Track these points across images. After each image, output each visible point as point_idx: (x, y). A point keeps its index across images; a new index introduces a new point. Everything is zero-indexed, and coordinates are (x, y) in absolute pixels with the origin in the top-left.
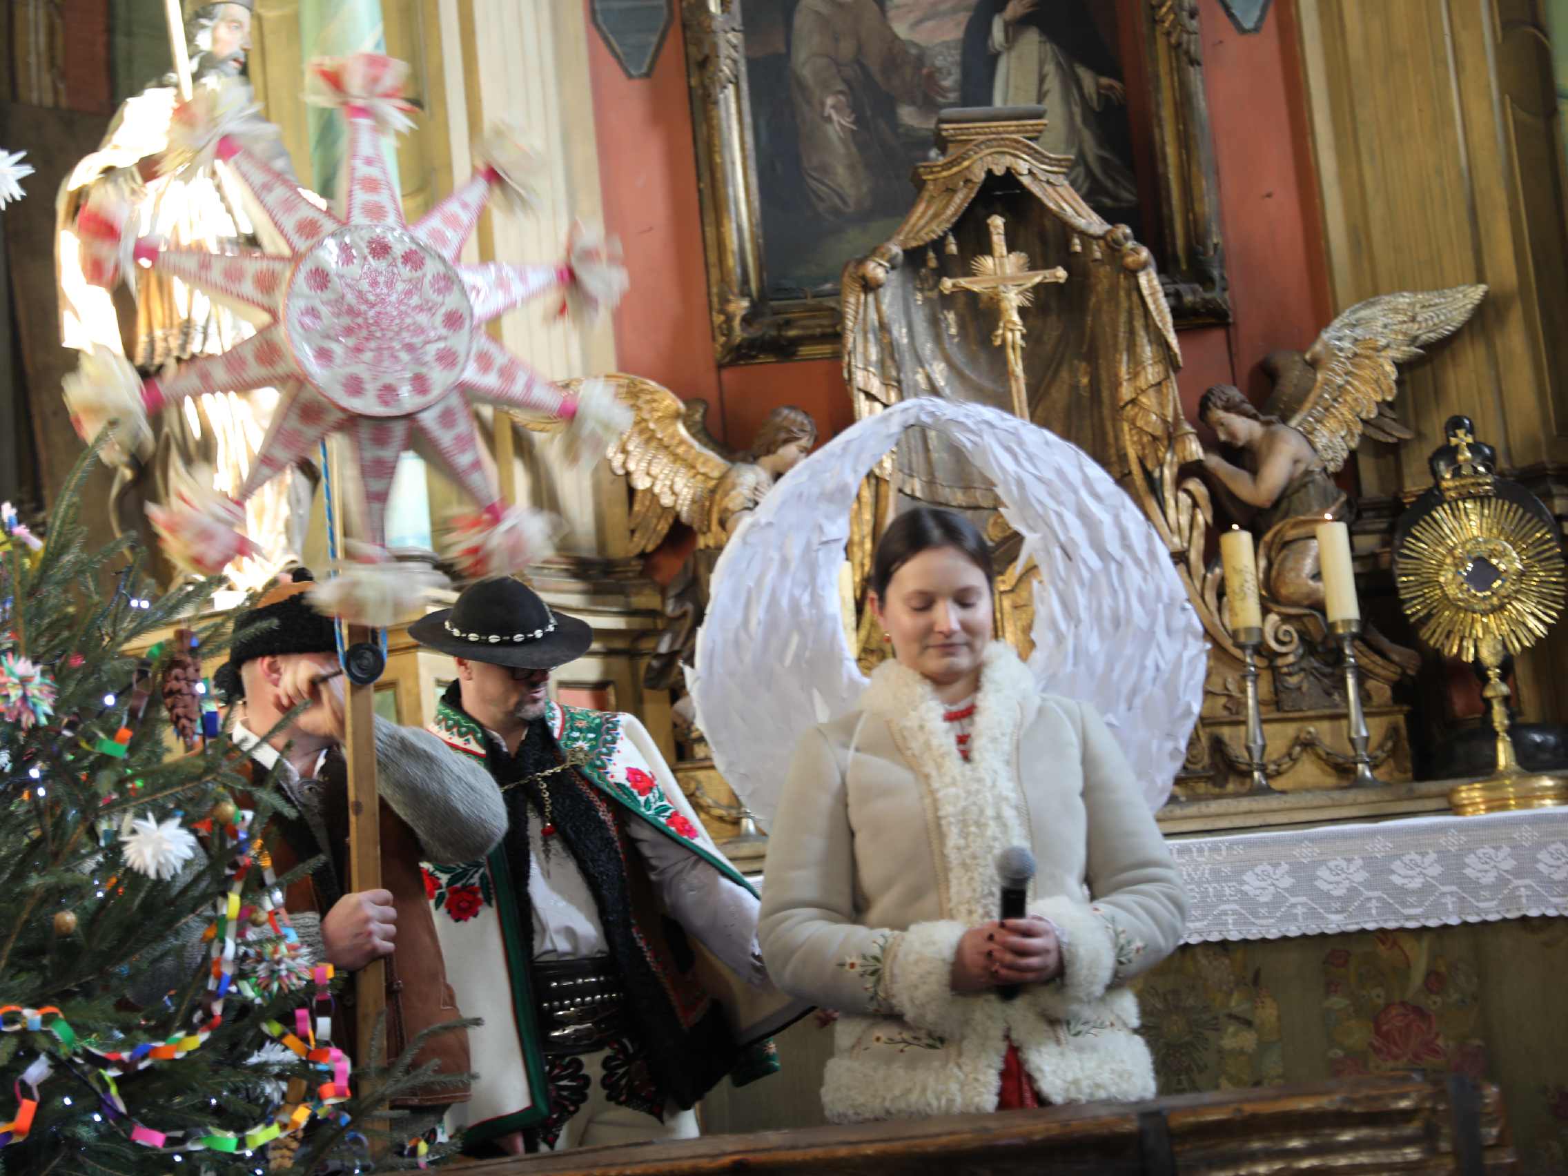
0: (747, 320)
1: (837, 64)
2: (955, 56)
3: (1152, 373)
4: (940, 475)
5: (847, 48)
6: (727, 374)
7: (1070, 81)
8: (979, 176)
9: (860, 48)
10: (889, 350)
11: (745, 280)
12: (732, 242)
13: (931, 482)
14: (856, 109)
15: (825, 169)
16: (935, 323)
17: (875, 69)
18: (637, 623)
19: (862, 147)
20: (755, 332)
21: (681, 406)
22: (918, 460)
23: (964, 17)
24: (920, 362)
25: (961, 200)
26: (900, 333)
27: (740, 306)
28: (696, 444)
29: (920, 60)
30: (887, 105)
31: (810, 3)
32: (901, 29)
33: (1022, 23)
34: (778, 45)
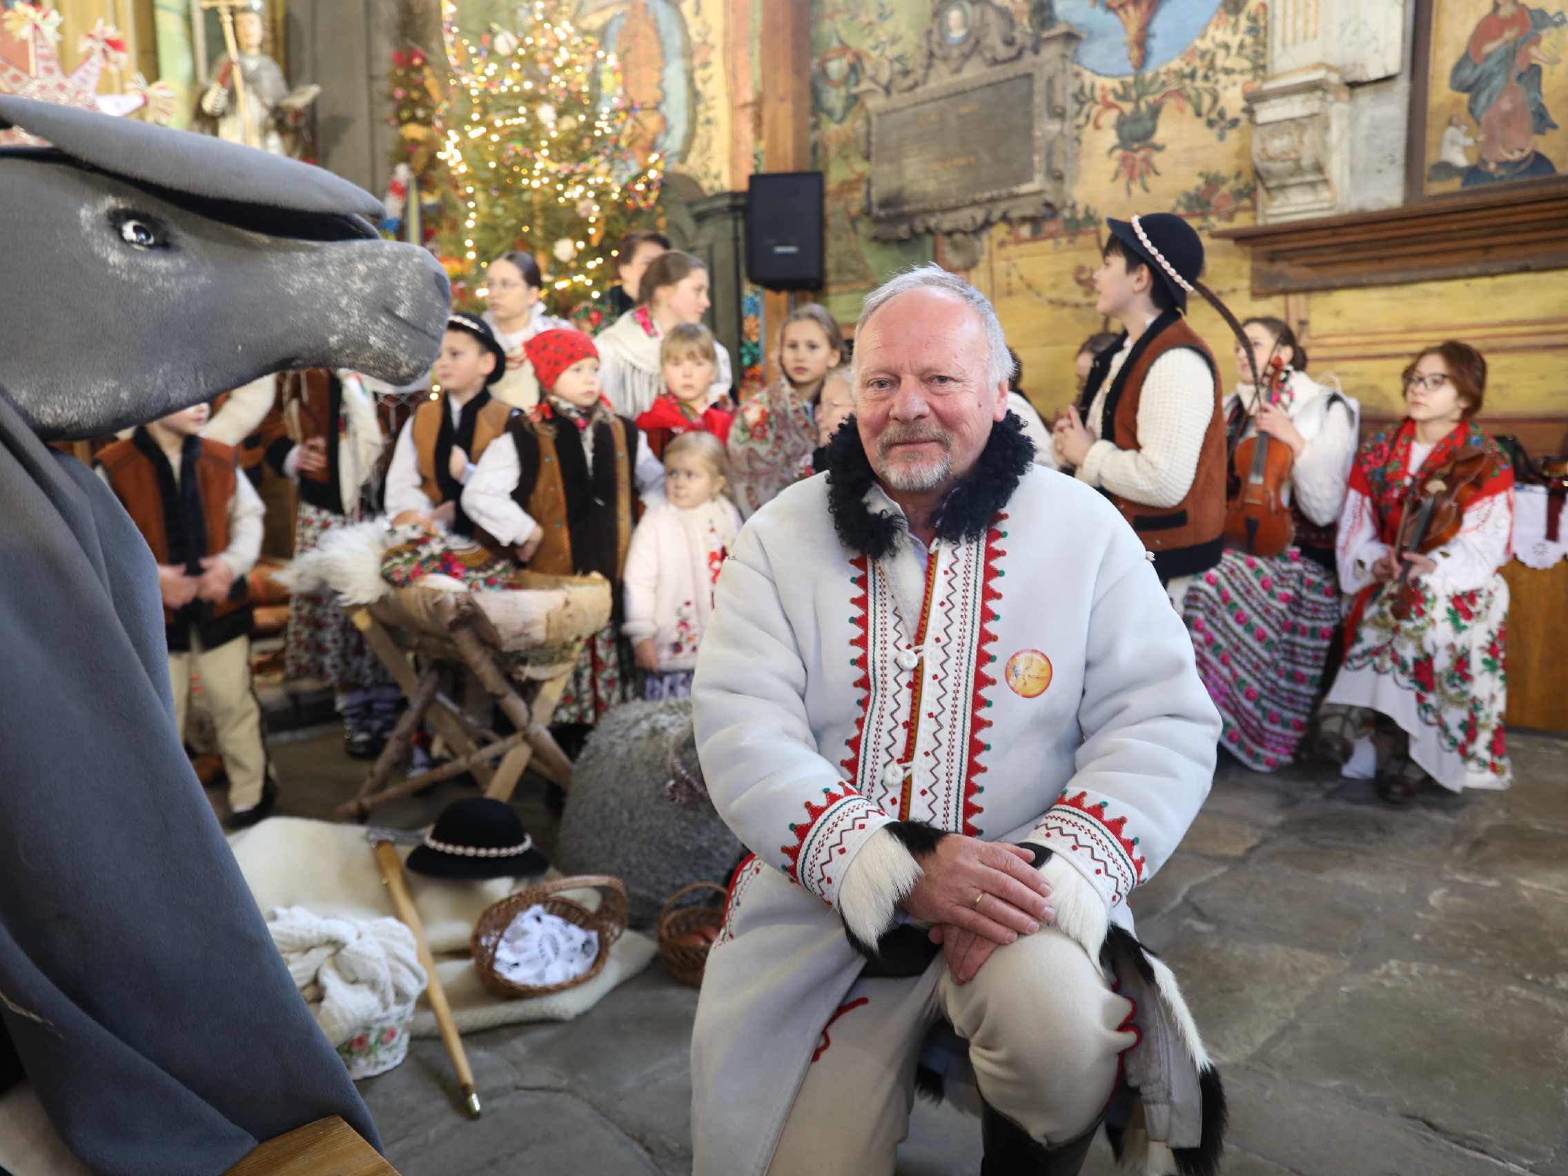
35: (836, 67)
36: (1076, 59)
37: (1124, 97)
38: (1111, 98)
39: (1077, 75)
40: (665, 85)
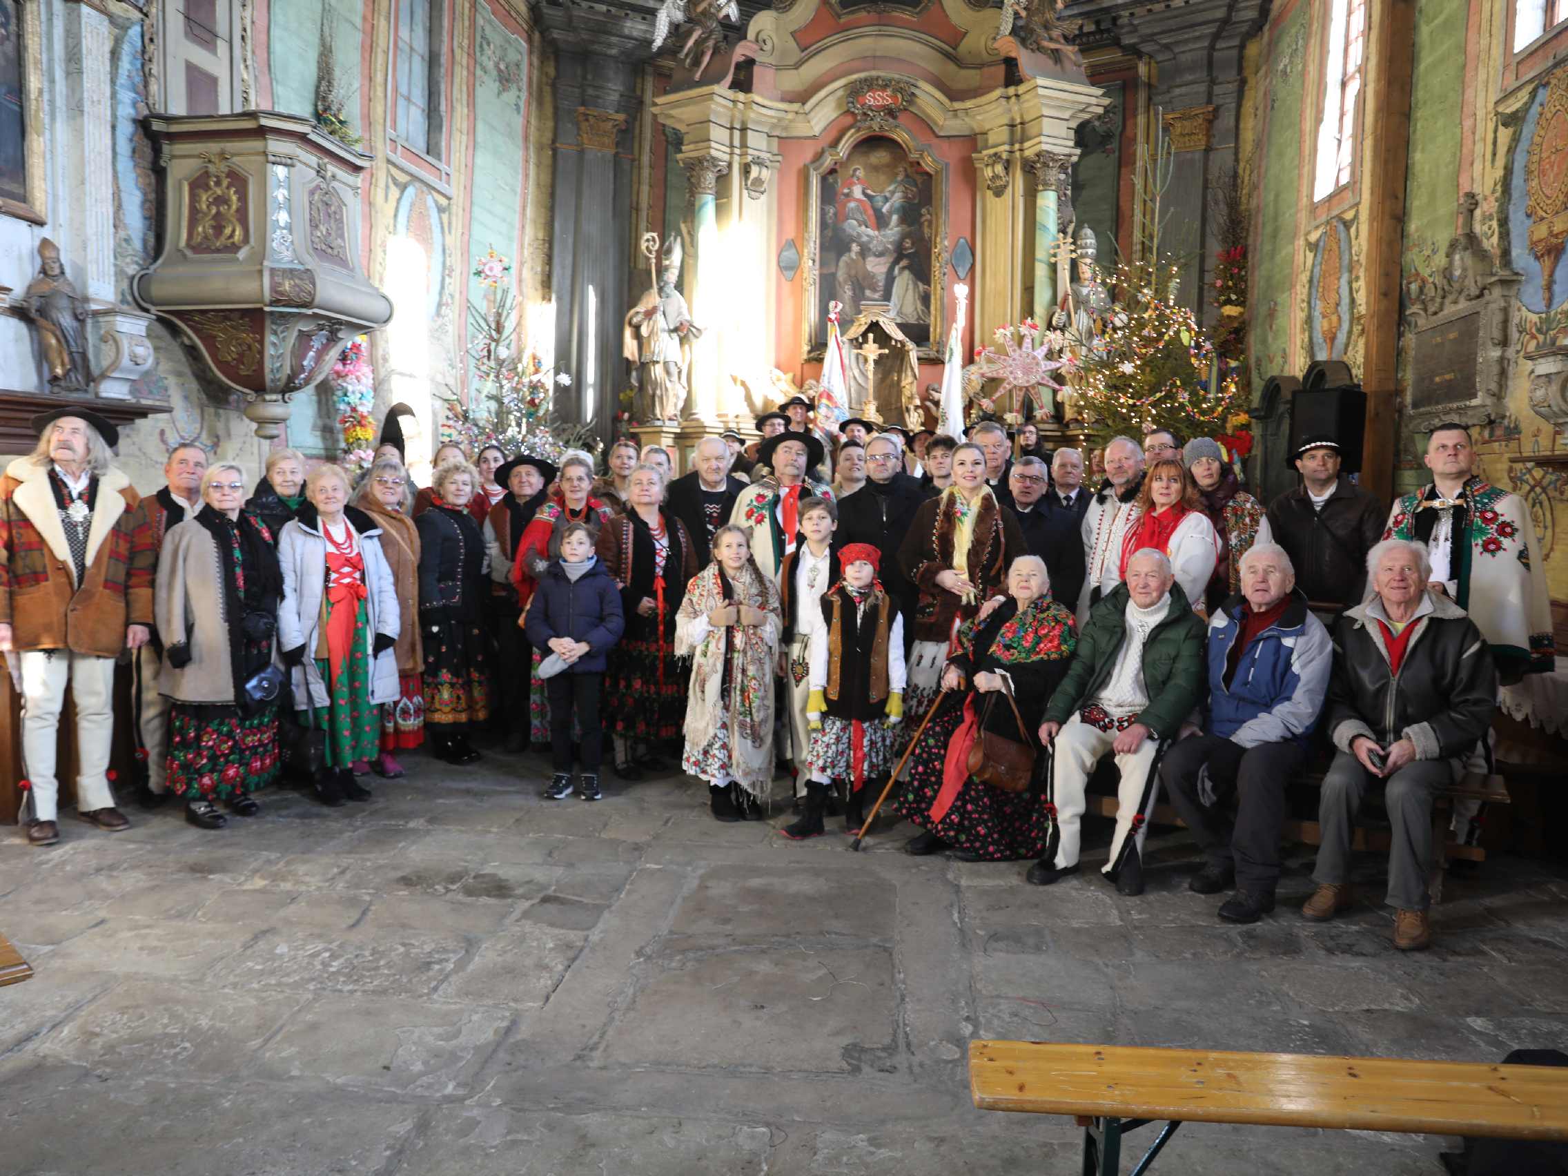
0: (809, 352)
1: (849, 275)
2: (884, 276)
3: (910, 379)
6: (804, 366)
7: (916, 286)
8: (872, 322)
9: (857, 272)
11: (810, 340)
14: (854, 290)
17: (860, 279)
19: (854, 301)
20: (810, 355)
21: (786, 377)
23: (888, 265)
25: (863, 328)
27: (806, 348)
29: (873, 277)
31: (844, 258)
32: (869, 268)
33: (904, 268)
34: (833, 270)
35: (1414, 287)
36: (1517, 296)
37: (1539, 330)
38: (1534, 330)
39: (1519, 310)
40: (1340, 291)
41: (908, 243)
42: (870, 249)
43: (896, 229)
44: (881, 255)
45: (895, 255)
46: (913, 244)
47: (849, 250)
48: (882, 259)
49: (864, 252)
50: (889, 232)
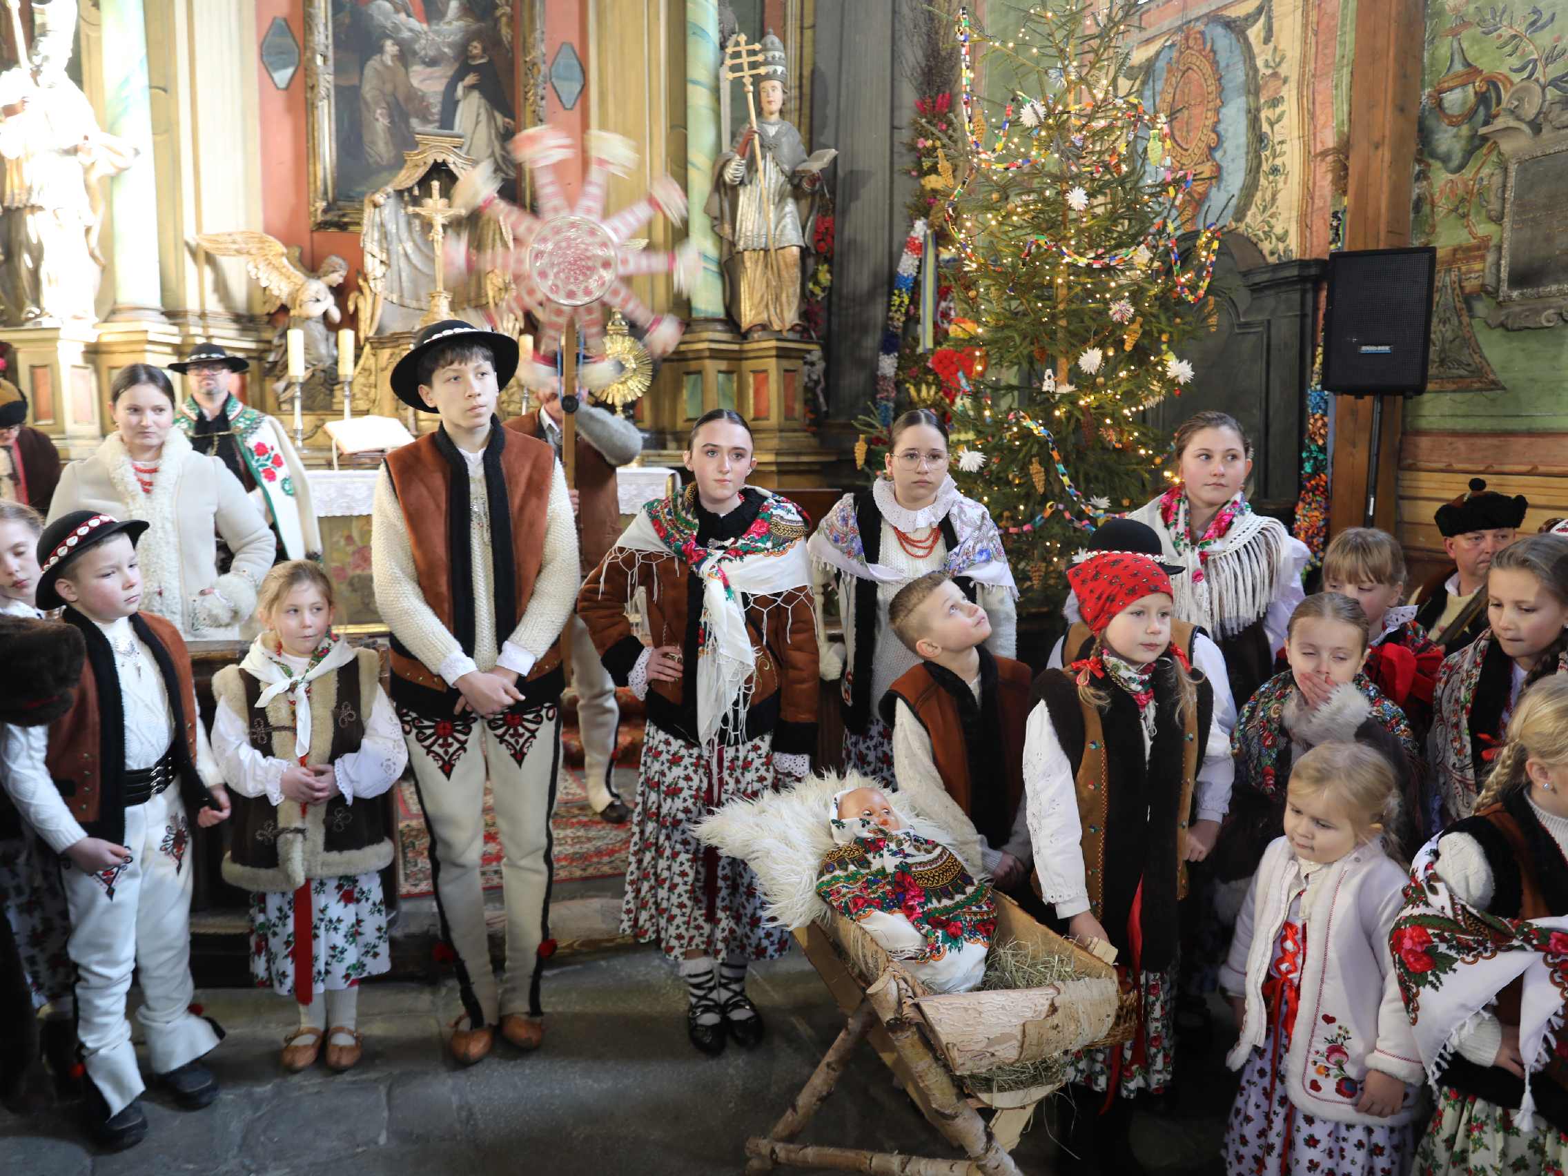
0: (325, 211)
1: (382, 92)
2: (439, 98)
4: (406, 294)
5: (389, 88)
6: (316, 235)
7: (491, 118)
8: (431, 162)
9: (395, 88)
10: (385, 235)
11: (326, 193)
12: (320, 174)
13: (401, 296)
14: (391, 116)
15: (373, 143)
16: (409, 224)
17: (401, 99)
18: (262, 346)
19: (392, 135)
20: (329, 217)
21: (284, 250)
22: (396, 285)
23: (445, 81)
24: (400, 241)
25: (422, 171)
26: (392, 227)
27: (321, 205)
28: (291, 269)
29: (423, 98)
30: (405, 117)
31: (374, 63)
32: (415, 82)
33: (472, 87)
34: (356, 82)
35: (1458, 98)
40: (1221, 128)
41: (476, 48)
42: (415, 53)
43: (457, 24)
44: (432, 62)
45: (456, 66)
46: (484, 50)
47: (380, 50)
48: (437, 71)
49: (406, 55)
50: (443, 27)
